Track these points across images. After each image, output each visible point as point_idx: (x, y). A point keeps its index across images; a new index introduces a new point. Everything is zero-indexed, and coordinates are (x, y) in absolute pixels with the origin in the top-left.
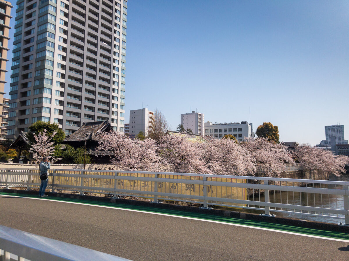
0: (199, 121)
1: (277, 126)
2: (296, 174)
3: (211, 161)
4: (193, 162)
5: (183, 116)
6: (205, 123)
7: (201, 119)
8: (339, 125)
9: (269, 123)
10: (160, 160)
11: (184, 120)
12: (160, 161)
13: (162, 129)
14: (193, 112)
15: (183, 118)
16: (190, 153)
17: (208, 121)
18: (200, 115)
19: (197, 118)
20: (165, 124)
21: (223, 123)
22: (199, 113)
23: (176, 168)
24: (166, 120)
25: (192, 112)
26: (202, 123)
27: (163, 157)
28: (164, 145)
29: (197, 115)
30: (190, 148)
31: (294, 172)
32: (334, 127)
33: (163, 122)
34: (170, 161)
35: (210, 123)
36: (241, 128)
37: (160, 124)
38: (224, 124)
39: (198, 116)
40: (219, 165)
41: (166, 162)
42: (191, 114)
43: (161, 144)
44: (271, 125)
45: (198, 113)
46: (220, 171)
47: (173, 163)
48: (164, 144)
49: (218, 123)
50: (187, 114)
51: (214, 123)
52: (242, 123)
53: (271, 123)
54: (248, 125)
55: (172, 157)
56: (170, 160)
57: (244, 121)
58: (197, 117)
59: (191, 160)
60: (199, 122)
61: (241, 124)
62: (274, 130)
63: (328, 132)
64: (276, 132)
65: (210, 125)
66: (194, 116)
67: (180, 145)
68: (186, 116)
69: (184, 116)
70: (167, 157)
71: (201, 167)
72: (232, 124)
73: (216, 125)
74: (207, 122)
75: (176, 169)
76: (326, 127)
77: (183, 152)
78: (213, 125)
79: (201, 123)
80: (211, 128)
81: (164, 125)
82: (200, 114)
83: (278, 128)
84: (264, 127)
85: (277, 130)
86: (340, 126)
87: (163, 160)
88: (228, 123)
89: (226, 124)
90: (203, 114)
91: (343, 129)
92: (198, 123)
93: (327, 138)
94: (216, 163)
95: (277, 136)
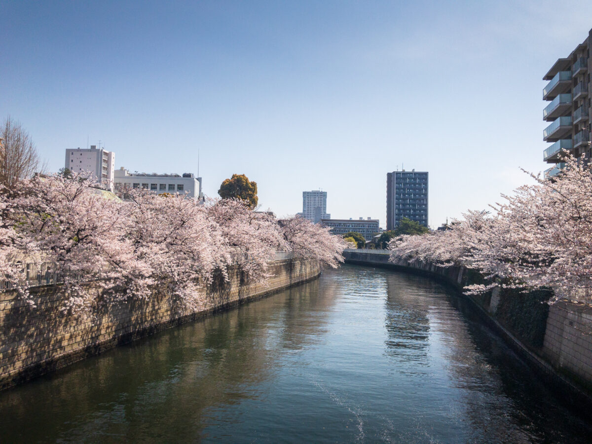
0: (104, 165)
1: (255, 182)
2: (284, 265)
3: (144, 243)
4: (105, 245)
5: (70, 153)
6: (116, 172)
7: (108, 162)
8: (321, 191)
9: (243, 175)
10: (13, 240)
11: (72, 161)
12: (14, 243)
13: (21, 166)
14: (93, 147)
15: (71, 157)
16: (99, 224)
17: (122, 168)
18: (106, 154)
19: (99, 160)
20: (30, 156)
21: (151, 173)
22: (104, 150)
23: (61, 260)
24: (34, 147)
25: (90, 148)
26: (110, 171)
27: (23, 231)
28: (27, 200)
29: (100, 153)
30: (98, 213)
31: (281, 262)
32: (314, 193)
33: (27, 151)
34: (44, 242)
35: (126, 172)
36: (183, 185)
37: (18, 154)
38: (152, 176)
39: (103, 156)
40: (162, 252)
41: (32, 244)
42: (87, 150)
43: (20, 197)
44: (247, 180)
45: (102, 150)
46: (165, 264)
47: (52, 248)
48: (26, 198)
49: (140, 172)
50: (79, 150)
51: (133, 172)
52: (185, 176)
53: (247, 176)
54: (195, 180)
55: (48, 233)
56: (43, 239)
57: (188, 172)
58: (100, 157)
59: (102, 241)
60: (103, 167)
61: (182, 177)
62: (251, 189)
63: (307, 201)
64: (253, 192)
65: (126, 175)
66: (95, 154)
67: (74, 203)
68: (77, 155)
69: (72, 154)
70: (35, 232)
71: (123, 257)
72: (166, 176)
73: (137, 175)
74: (120, 169)
75: (58, 261)
76: (304, 193)
77: (81, 220)
78: (132, 175)
79: (107, 169)
80: (127, 181)
81: (28, 157)
82: (108, 152)
83: (257, 186)
84: (235, 183)
85: (254, 190)
86: (322, 193)
87: (24, 240)
88: (159, 173)
89: (155, 175)
90: (113, 153)
91: (326, 198)
92: (101, 169)
93: (305, 209)
94: (156, 248)
95: (254, 200)
